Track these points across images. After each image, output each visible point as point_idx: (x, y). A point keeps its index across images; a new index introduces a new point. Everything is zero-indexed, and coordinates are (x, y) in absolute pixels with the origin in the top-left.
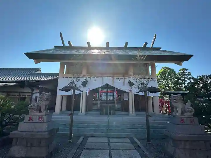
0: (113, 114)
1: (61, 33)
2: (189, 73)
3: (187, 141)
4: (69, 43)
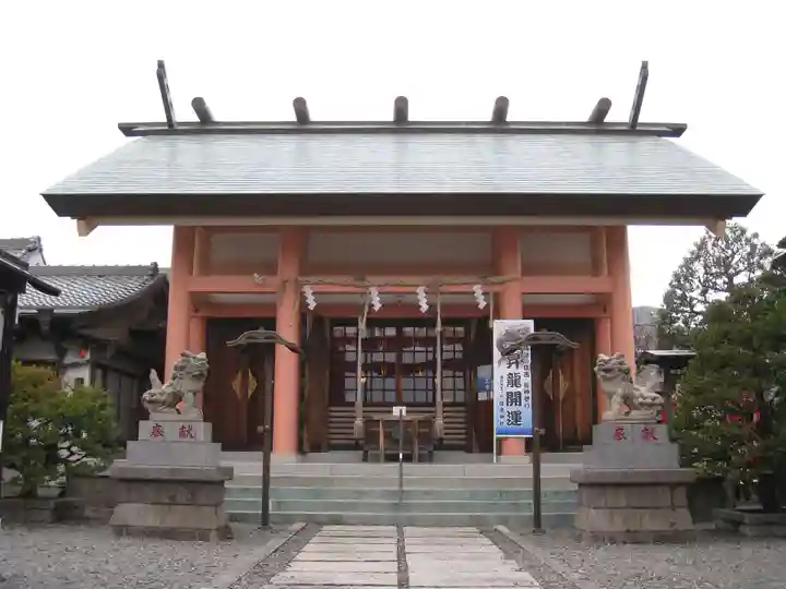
0: (422, 459)
1: (161, 65)
4: (199, 105)
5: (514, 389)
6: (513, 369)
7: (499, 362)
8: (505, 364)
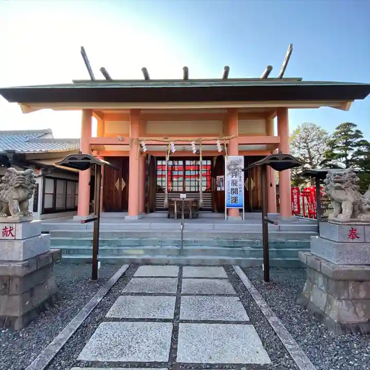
0: (193, 218)
1: (83, 49)
2: (358, 131)
3: (361, 281)
4: (103, 71)
5: (235, 187)
6: (234, 178)
7: (228, 175)
8: (230, 176)
